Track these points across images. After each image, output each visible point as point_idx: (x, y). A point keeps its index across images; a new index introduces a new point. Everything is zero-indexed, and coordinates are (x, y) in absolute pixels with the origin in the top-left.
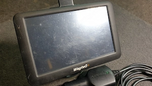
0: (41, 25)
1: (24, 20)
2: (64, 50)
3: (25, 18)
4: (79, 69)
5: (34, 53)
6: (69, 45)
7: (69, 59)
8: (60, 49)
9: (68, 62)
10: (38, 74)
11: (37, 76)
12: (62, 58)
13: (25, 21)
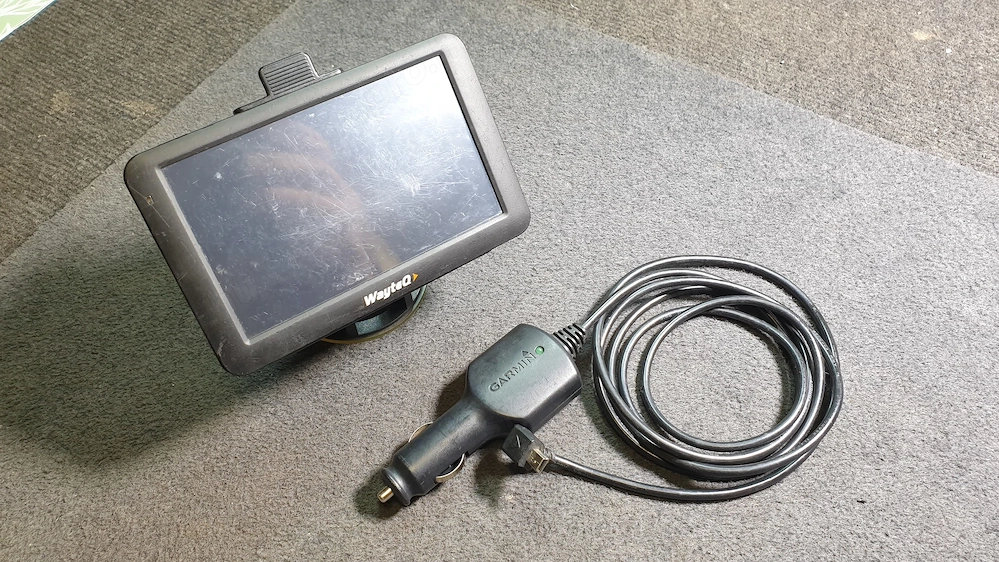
0: (219, 176)
1: (160, 174)
2: (318, 244)
3: (162, 166)
4: (385, 294)
5: (220, 271)
6: (332, 223)
7: (341, 271)
8: (302, 242)
9: (340, 280)
10: (249, 334)
11: (248, 343)
12: (318, 269)
13: (166, 175)
